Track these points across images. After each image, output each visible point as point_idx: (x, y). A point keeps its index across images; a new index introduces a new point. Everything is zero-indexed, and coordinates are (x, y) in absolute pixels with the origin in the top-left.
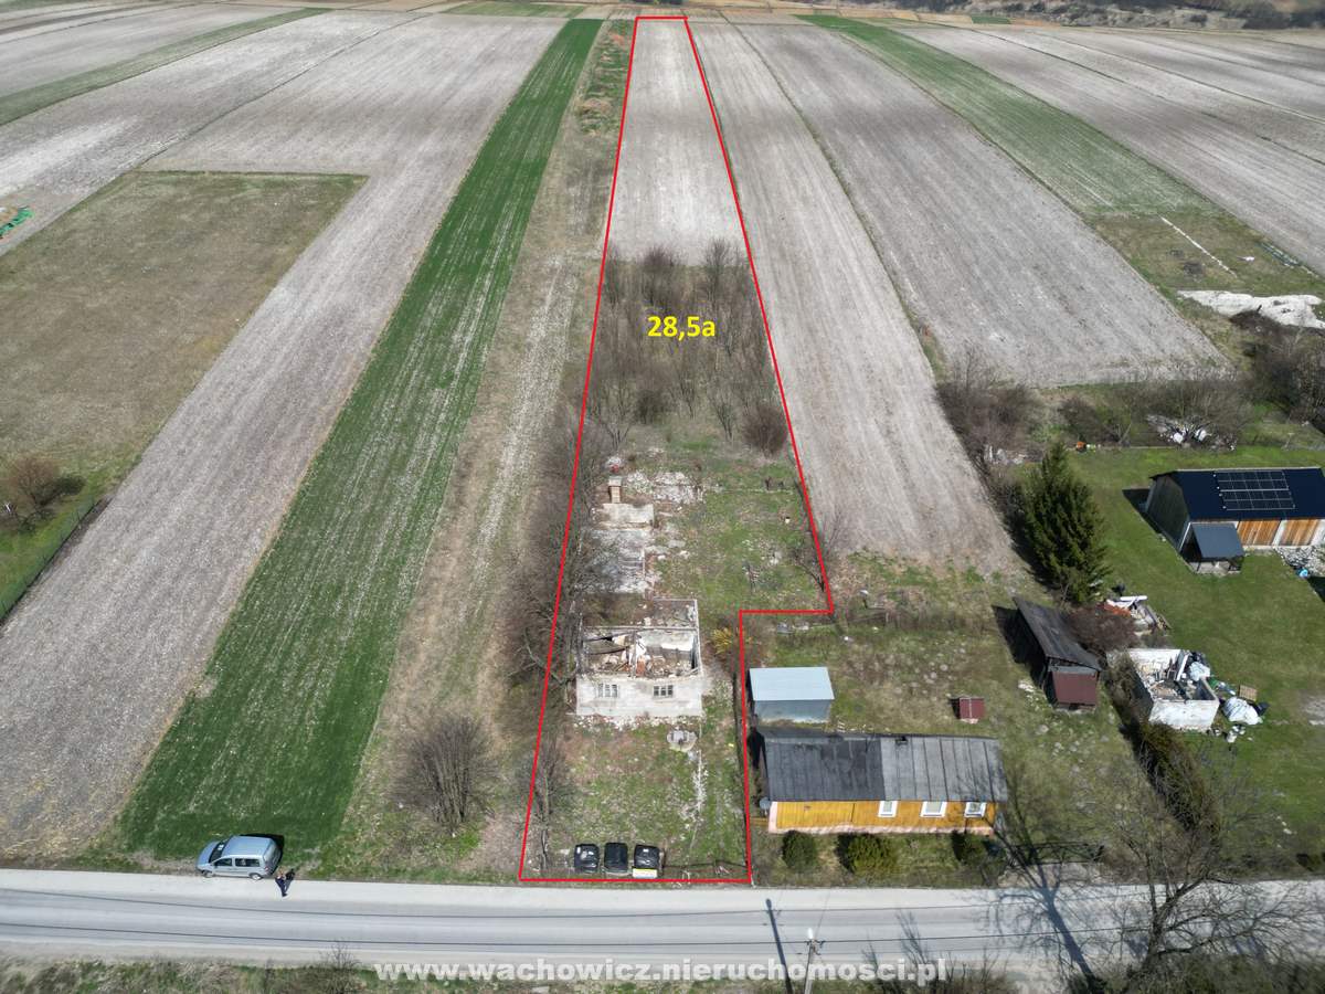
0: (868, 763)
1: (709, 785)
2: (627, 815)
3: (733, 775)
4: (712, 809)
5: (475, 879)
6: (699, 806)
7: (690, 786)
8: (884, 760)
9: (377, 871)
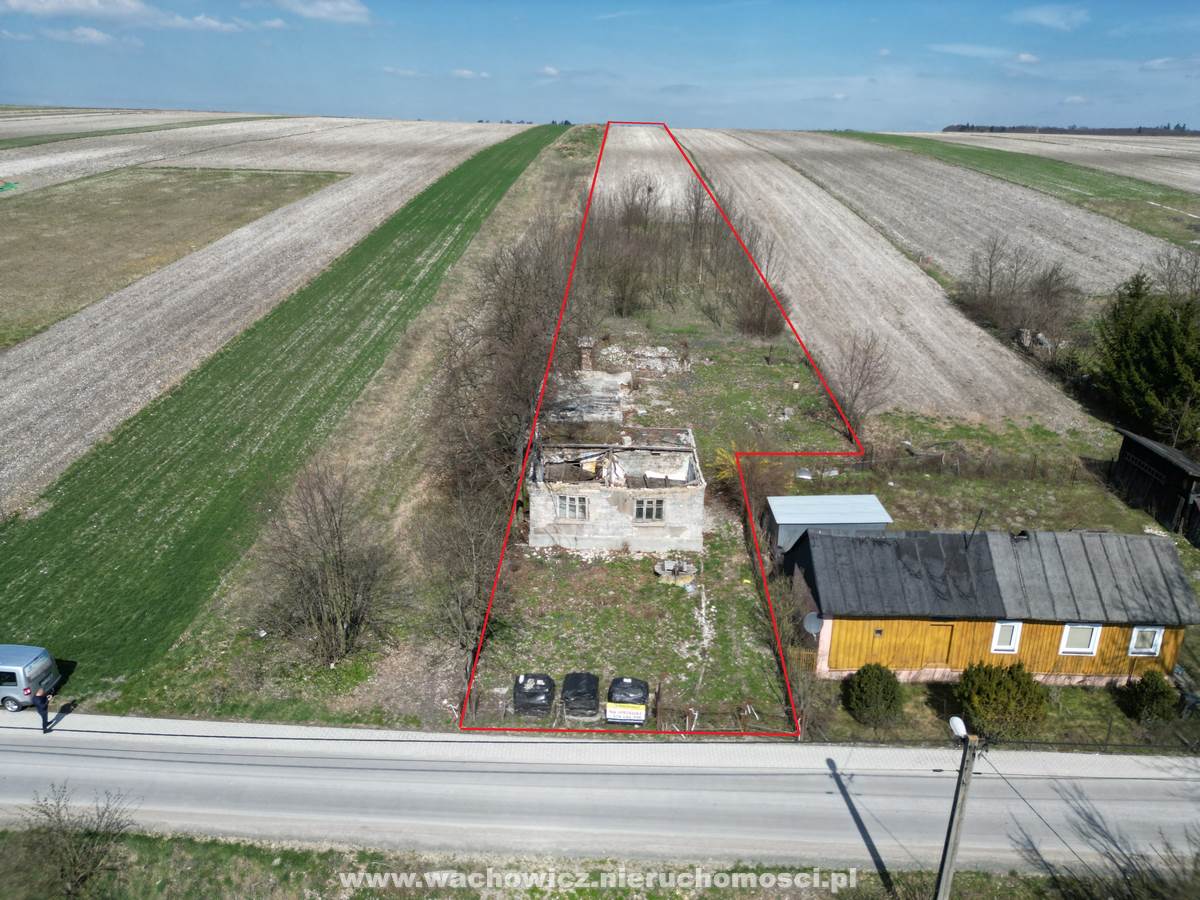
0: (971, 565)
1: (719, 622)
2: (598, 650)
3: (753, 612)
4: (726, 647)
5: (357, 720)
6: (705, 643)
7: (692, 623)
8: (997, 561)
9: (202, 706)
